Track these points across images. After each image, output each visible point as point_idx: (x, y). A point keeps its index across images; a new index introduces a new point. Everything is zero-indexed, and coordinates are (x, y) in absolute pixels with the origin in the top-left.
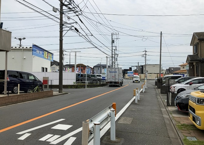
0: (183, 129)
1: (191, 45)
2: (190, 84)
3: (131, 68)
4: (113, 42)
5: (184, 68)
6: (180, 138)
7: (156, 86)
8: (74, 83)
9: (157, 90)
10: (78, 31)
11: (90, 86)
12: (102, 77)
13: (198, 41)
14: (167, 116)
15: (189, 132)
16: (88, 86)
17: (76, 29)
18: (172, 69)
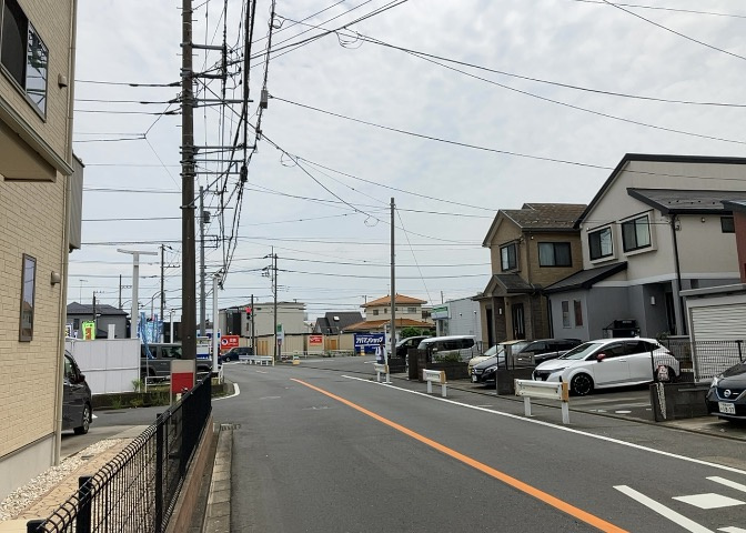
1: (485, 245)
5: (376, 313)
8: (136, 385)
13: (518, 235)
18: (337, 318)
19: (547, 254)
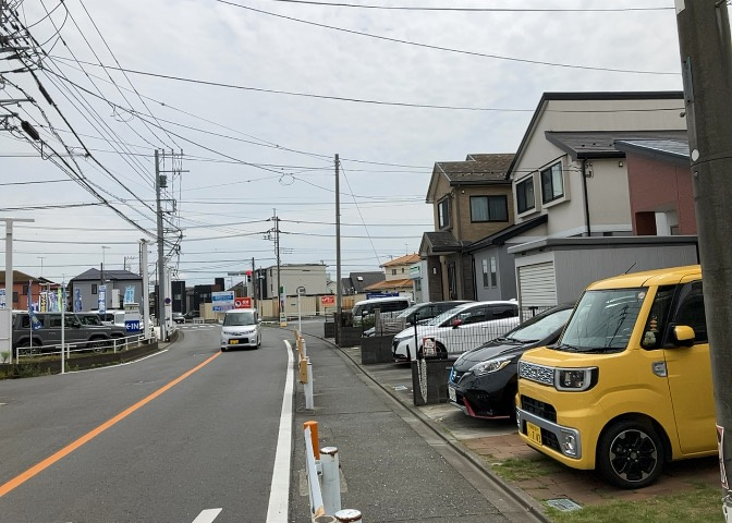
0: (517, 475)
1: (428, 201)
2: (455, 327)
3: (222, 280)
4: (161, 182)
5: (394, 273)
6: (532, 510)
7: (333, 340)
8: (5, 356)
9: (339, 352)
10: (35, 136)
11: (81, 361)
12: (126, 323)
13: (450, 190)
14: (438, 442)
15: (541, 486)
16: (72, 364)
17: (26, 126)
18: (360, 278)
19: (480, 208)
